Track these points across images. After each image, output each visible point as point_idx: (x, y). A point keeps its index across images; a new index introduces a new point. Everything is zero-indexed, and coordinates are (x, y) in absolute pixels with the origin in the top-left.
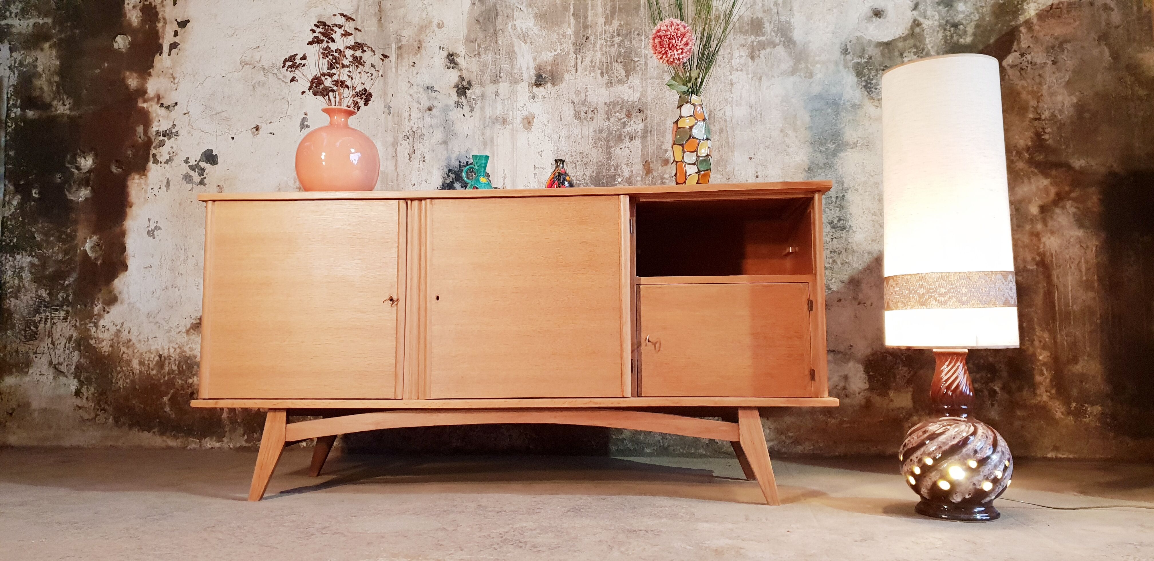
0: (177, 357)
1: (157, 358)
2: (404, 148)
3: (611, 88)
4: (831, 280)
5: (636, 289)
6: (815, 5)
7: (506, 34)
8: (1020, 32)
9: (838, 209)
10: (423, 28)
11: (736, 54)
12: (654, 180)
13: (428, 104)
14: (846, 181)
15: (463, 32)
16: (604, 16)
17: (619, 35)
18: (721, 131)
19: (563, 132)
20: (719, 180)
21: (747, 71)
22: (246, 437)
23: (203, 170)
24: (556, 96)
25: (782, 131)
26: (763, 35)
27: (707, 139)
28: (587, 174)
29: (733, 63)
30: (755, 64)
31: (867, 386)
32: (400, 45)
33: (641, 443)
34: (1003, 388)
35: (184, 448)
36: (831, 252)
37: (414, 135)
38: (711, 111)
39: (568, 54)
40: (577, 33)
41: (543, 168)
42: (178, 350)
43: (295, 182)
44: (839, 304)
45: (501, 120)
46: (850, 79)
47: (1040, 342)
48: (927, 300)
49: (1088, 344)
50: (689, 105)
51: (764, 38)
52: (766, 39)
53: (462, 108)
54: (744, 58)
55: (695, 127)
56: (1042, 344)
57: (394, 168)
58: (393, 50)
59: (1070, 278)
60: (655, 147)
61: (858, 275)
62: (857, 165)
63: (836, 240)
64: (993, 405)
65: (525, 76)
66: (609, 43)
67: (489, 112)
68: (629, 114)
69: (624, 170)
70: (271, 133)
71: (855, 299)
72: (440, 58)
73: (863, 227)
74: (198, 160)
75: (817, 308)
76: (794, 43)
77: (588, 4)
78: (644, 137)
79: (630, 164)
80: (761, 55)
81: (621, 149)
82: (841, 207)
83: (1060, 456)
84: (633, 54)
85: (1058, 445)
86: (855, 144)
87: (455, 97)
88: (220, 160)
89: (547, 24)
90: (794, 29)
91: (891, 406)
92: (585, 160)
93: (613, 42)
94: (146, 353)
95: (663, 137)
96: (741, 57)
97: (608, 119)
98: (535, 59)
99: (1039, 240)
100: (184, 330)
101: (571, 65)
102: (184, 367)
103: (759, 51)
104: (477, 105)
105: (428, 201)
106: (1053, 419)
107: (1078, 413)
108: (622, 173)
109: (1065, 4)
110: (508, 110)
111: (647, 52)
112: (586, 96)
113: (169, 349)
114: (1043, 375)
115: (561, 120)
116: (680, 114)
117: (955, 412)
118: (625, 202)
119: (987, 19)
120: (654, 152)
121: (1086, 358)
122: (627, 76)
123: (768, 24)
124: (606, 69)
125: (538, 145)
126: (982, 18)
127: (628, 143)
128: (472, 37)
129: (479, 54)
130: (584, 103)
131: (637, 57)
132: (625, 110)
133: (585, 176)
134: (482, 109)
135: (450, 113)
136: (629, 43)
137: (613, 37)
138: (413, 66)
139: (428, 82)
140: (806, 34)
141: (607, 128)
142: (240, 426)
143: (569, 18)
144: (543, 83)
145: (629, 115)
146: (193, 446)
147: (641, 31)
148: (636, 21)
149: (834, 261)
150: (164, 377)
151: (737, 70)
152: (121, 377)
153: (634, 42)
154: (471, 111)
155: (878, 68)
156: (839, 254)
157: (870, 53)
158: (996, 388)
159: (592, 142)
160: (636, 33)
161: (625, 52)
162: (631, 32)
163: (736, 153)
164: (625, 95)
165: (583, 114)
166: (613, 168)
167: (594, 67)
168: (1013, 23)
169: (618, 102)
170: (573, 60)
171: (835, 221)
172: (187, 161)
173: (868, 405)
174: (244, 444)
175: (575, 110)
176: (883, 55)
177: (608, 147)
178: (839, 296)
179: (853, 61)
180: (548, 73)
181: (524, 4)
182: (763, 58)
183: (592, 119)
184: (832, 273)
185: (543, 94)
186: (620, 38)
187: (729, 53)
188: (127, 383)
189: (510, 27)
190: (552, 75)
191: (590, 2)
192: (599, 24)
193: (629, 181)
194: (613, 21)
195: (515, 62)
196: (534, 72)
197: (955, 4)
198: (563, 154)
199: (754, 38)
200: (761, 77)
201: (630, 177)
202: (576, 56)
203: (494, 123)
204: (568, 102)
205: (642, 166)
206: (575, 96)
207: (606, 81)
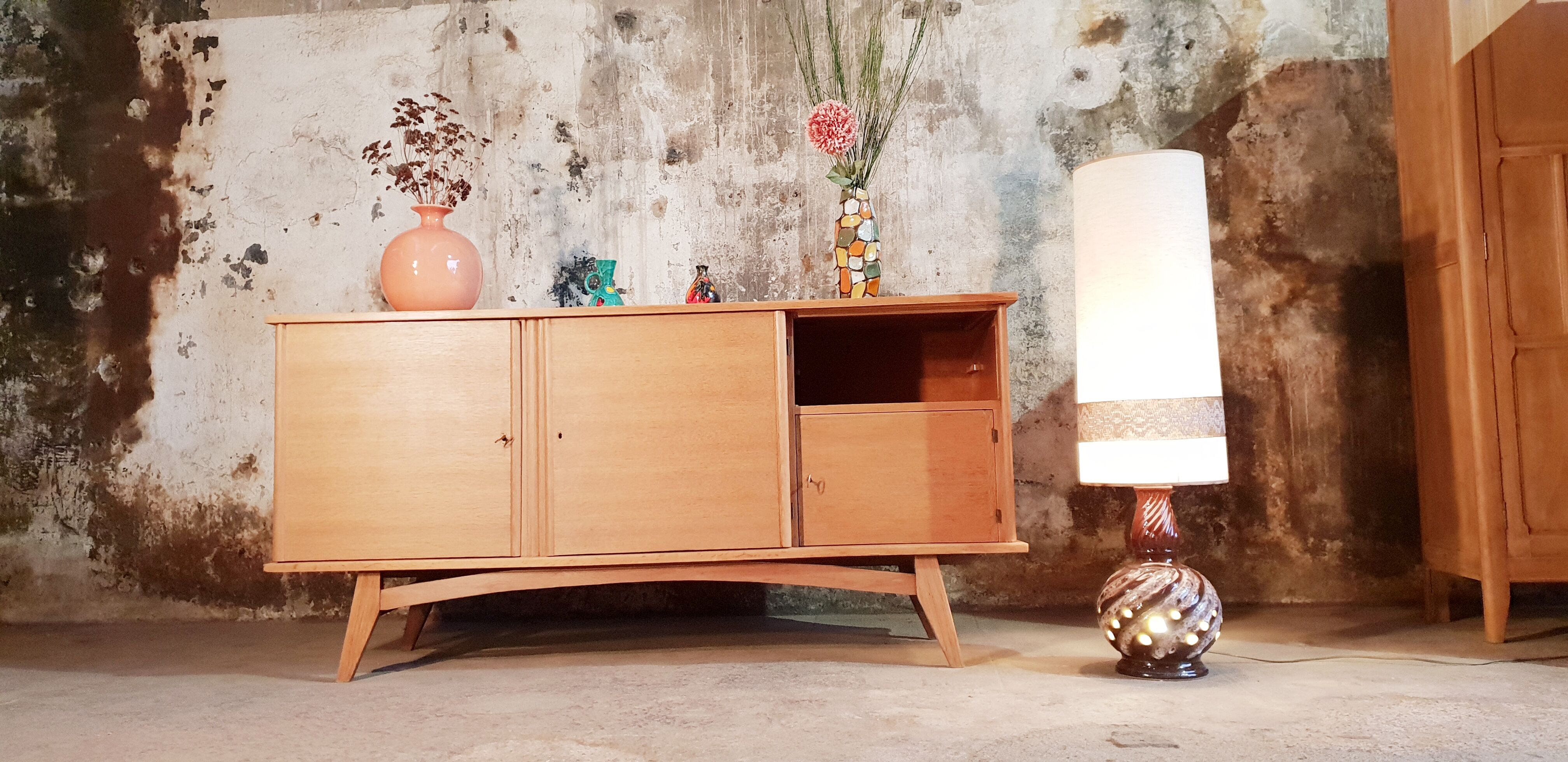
0: (221, 506)
1: (196, 508)
2: (505, 241)
3: (761, 166)
4: (1027, 397)
5: (795, 420)
6: (1005, 65)
7: (630, 99)
8: (1247, 98)
9: (1034, 312)
10: (525, 91)
11: (911, 125)
12: (815, 279)
13: (534, 186)
14: (1043, 278)
15: (576, 97)
16: (751, 78)
17: (769, 101)
18: (895, 219)
19: (704, 221)
20: (893, 279)
21: (925, 145)
22: (312, 604)
23: (249, 270)
24: (693, 176)
25: (967, 219)
26: (943, 102)
27: (876, 241)
28: (734, 271)
29: (908, 136)
30: (934, 137)
31: (1071, 523)
32: (496, 112)
33: (805, 597)
34: (1229, 524)
35: (233, 620)
36: (1026, 364)
37: (517, 225)
38: (882, 195)
39: (707, 124)
40: (717, 99)
41: (679, 265)
42: (222, 497)
43: (367, 285)
44: (1037, 426)
45: (626, 205)
46: (1048, 155)
47: (1273, 467)
48: (1123, 431)
49: (1327, 469)
50: (853, 200)
51: (944, 106)
52: (948, 107)
53: (577, 191)
54: (921, 130)
55: (860, 226)
56: (1275, 469)
57: (492, 266)
58: (488, 118)
59: (1306, 391)
60: (817, 238)
61: (1059, 391)
62: (1057, 259)
63: (1032, 349)
64: (1218, 543)
65: (655, 151)
66: (757, 111)
67: (610, 196)
68: (784, 198)
69: (780, 267)
70: (335, 224)
71: (1055, 419)
72: (548, 129)
73: (1064, 334)
74: (241, 258)
75: (1002, 439)
76: (981, 112)
77: (731, 62)
78: (802, 226)
79: (786, 260)
80: (940, 126)
81: (774, 241)
82: (1038, 310)
83: (1296, 600)
84: (787, 124)
85: (1293, 588)
86: (1054, 234)
87: (567, 178)
88: (270, 258)
89: (681, 87)
90: (981, 94)
91: (1100, 546)
92: (731, 254)
93: (762, 110)
94: (181, 502)
95: (825, 226)
96: (917, 128)
97: (758, 204)
98: (666, 131)
99: (1271, 346)
100: (229, 472)
101: (711, 138)
102: (231, 519)
103: (938, 121)
104: (596, 187)
105: (546, 320)
106: (1288, 558)
107: (1316, 551)
108: (776, 270)
109: (1298, 65)
110: (634, 193)
112: (731, 176)
113: (210, 496)
114: (1277, 506)
115: (700, 206)
116: (844, 211)
117: (1158, 557)
118: (780, 320)
119: (1209, 82)
120: (814, 244)
121: (1325, 485)
122: (781, 152)
123: (949, 88)
124: (754, 143)
125: (672, 236)
126: (1203, 81)
127: (783, 234)
128: (588, 102)
129: (597, 124)
130: (728, 184)
131: (792, 129)
132: (778, 193)
133: (731, 275)
134: (602, 191)
135: (562, 197)
136: (781, 111)
137: (763, 103)
138: (514, 138)
139: (534, 159)
140: (995, 100)
141: (757, 215)
142: (303, 589)
143: (707, 80)
144: (677, 159)
145: (783, 199)
146: (245, 617)
147: (796, 97)
148: (790, 84)
149: (1031, 375)
150: (205, 532)
151: (913, 145)
152: (150, 534)
153: (788, 110)
154: (588, 195)
155: (1081, 141)
156: (1036, 366)
157: (1071, 124)
158: (1222, 523)
159: (740, 232)
160: (790, 98)
161: (777, 122)
162: (783, 97)
163: (912, 247)
164: (779, 174)
165: (727, 198)
166: (765, 264)
167: (739, 140)
168: (1239, 87)
169: (770, 183)
170: (714, 131)
171: (1032, 327)
172: (227, 260)
173: (1073, 547)
174: (310, 613)
175: (717, 193)
176: (1087, 126)
177: (759, 239)
178: (1038, 416)
179: (1051, 133)
180: (683, 147)
181: (652, 62)
182: (944, 130)
183: (738, 204)
184: (1029, 389)
185: (678, 173)
186: (771, 105)
187: (903, 124)
188: (157, 540)
189: (634, 90)
190: (688, 150)
191: (733, 60)
192: (744, 87)
193: (785, 280)
194: (762, 84)
195: (642, 134)
196: (666, 146)
197: (1171, 64)
198: (703, 248)
199: (932, 105)
200: (941, 153)
201: (786, 276)
202: (718, 128)
203: (617, 209)
204: (708, 183)
205: (800, 261)
206: (716, 176)
207: (754, 158)
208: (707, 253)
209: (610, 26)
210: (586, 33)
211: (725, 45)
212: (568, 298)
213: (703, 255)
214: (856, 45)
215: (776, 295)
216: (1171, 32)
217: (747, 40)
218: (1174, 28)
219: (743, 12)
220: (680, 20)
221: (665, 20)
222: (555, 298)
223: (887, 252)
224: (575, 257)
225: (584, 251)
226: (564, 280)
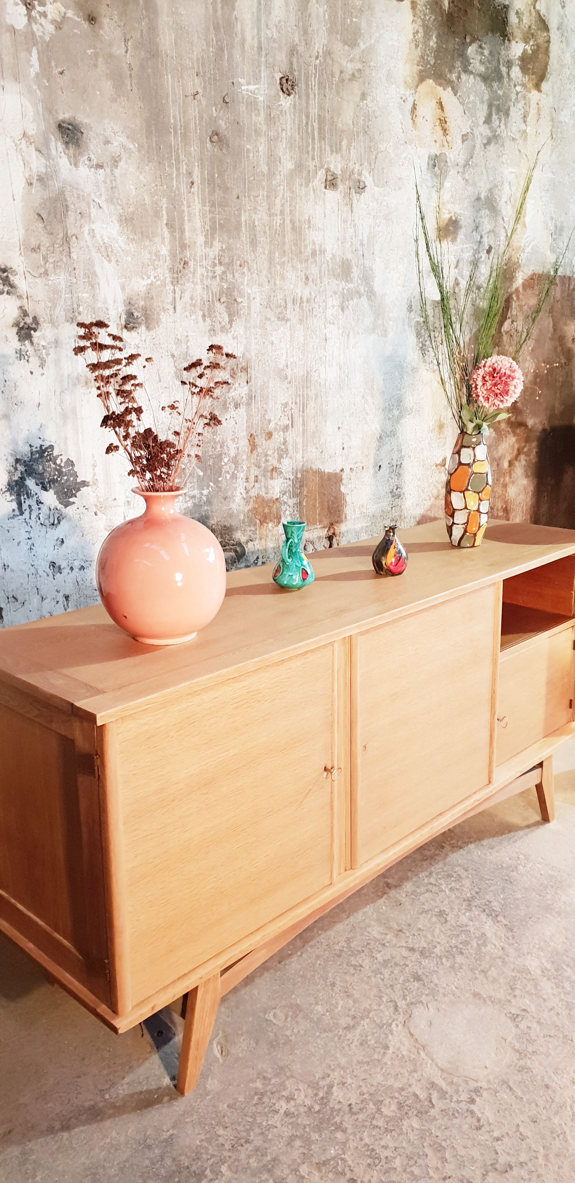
3: (214, 338)
6: (391, 252)
7: (82, 243)
8: (513, 300)
9: (397, 477)
11: (330, 303)
12: (259, 458)
14: (404, 448)
15: (18, 232)
16: (204, 233)
18: (317, 397)
21: (338, 324)
24: (152, 345)
25: (363, 397)
26: (351, 281)
29: (327, 314)
30: (345, 317)
38: (308, 373)
39: (164, 285)
40: (173, 255)
46: (412, 339)
51: (351, 286)
52: (354, 287)
53: (28, 361)
54: (336, 308)
60: (259, 416)
62: (412, 431)
66: (210, 274)
67: (67, 368)
68: (234, 373)
69: (229, 446)
76: (374, 294)
77: (184, 211)
79: (236, 440)
80: (349, 306)
81: (226, 419)
82: (399, 475)
84: (236, 292)
86: (412, 409)
87: (15, 343)
89: (135, 234)
90: (375, 277)
93: (214, 273)
95: (266, 404)
98: (123, 288)
99: (507, 490)
101: (169, 301)
103: (348, 301)
104: (50, 357)
111: (250, 292)
112: (188, 348)
115: (160, 381)
120: (258, 423)
122: (231, 322)
123: (356, 268)
127: (233, 412)
128: (34, 243)
129: (46, 273)
130: (186, 357)
135: (9, 368)
136: (231, 276)
137: (214, 265)
140: (384, 285)
143: (162, 230)
144: (135, 325)
151: (330, 323)
153: (237, 275)
154: (42, 366)
155: (430, 328)
157: (428, 312)
160: (239, 262)
161: (227, 288)
162: (233, 261)
163: (328, 423)
164: (229, 348)
166: (219, 445)
167: (194, 306)
168: (509, 291)
170: (171, 294)
171: (395, 489)
175: (176, 367)
179: (415, 320)
180: (140, 310)
181: (103, 198)
182: (352, 310)
186: (222, 268)
187: (324, 301)
189: (86, 232)
190: (146, 314)
191: (186, 209)
192: (198, 245)
193: (235, 461)
194: (214, 243)
195: (98, 290)
196: (124, 308)
197: (480, 266)
199: (344, 284)
200: (349, 333)
202: (174, 289)
203: (75, 385)
204: (167, 354)
205: (247, 441)
206: (174, 346)
207: (209, 328)
209: (53, 137)
210: (23, 141)
211: (178, 189)
212: (25, 496)
214: (290, 210)
215: (228, 476)
216: (481, 237)
217: (198, 187)
218: (483, 233)
219: (195, 150)
220: (131, 146)
221: (116, 144)
222: (11, 498)
223: (311, 429)
224: (31, 446)
225: (40, 438)
226: (20, 475)
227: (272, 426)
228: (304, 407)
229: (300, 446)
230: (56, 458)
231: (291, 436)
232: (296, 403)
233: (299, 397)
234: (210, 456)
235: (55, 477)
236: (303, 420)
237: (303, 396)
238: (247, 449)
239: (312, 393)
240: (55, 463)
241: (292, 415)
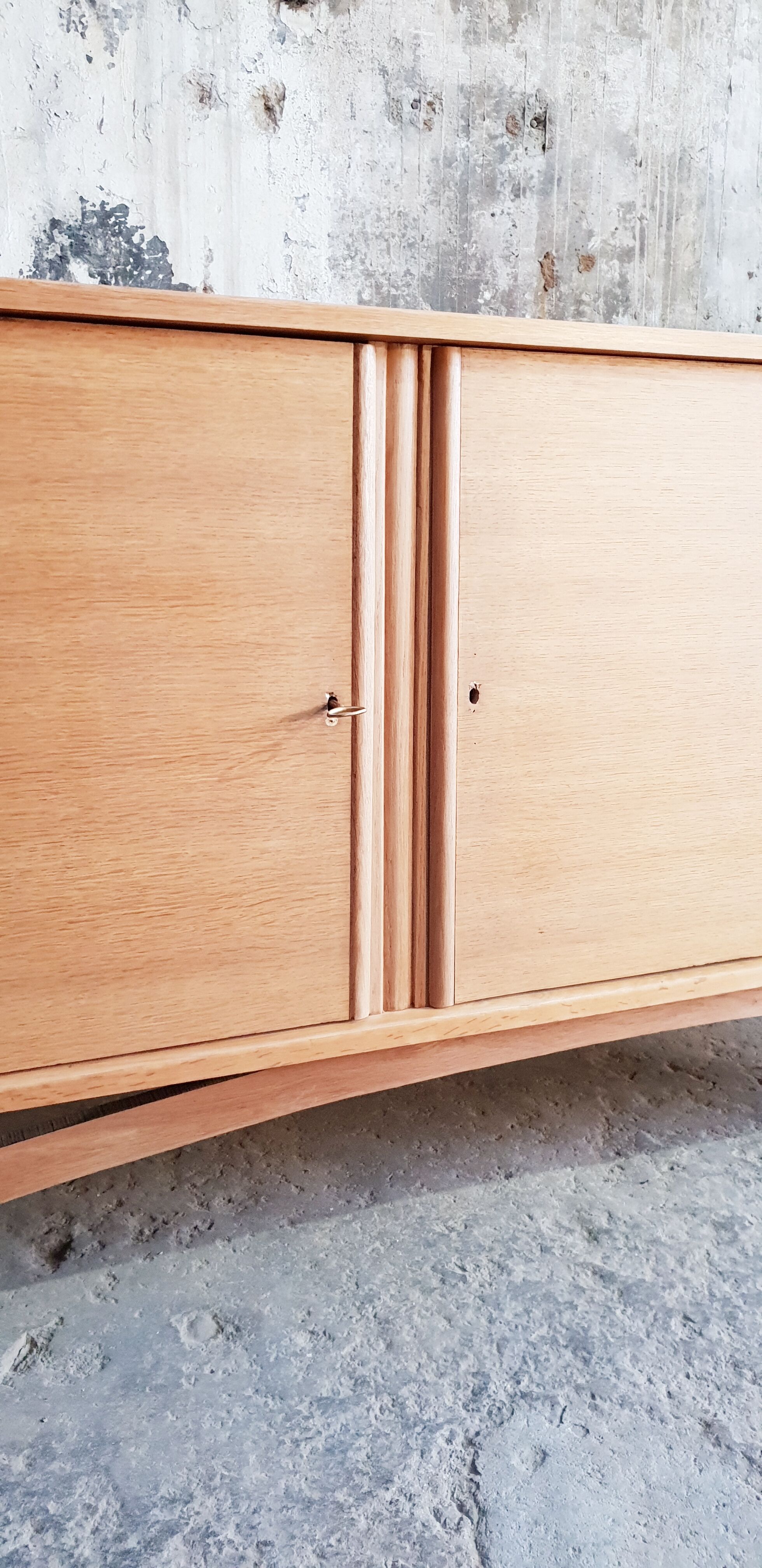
3: (474, 48)
12: (561, 304)
18: (702, 204)
19: (359, 152)
20: (690, 319)
24: (340, 43)
28: (413, 271)
29: (736, 35)
38: (685, 150)
41: (306, 244)
53: (83, 35)
60: (568, 220)
67: (160, 59)
68: (516, 125)
69: (499, 271)
79: (513, 258)
81: (493, 215)
92: (411, 233)
95: (585, 198)
104: (128, 33)
108: (494, 277)
110: (214, 62)
112: (417, 58)
115: (353, 117)
122: (514, 22)
125: (294, 176)
127: (508, 204)
132: (504, 114)
133: (409, 277)
134: (142, 45)
135: (46, 42)
141: (464, 155)
145: (513, 128)
154: (110, 49)
159: (428, 188)
163: (725, 260)
164: (508, 72)
169: (490, 89)
175: (389, 94)
183: (429, 125)
185: (309, 32)
187: (731, 8)
198: (357, 212)
201: (510, 293)
204: (371, 66)
205: (538, 265)
206: (387, 53)
207: (463, 26)
208: (364, 224)
213: (356, 228)
223: (684, 265)
224: (81, 199)
225: (102, 189)
226: (59, 253)
227: (594, 245)
228: (671, 220)
229: (657, 295)
230: (131, 232)
231: (636, 273)
232: (653, 208)
233: (662, 198)
234: (453, 281)
235: (128, 268)
236: (668, 245)
237: (670, 196)
238: (537, 282)
239: (692, 193)
240: (129, 241)
241: (642, 230)
